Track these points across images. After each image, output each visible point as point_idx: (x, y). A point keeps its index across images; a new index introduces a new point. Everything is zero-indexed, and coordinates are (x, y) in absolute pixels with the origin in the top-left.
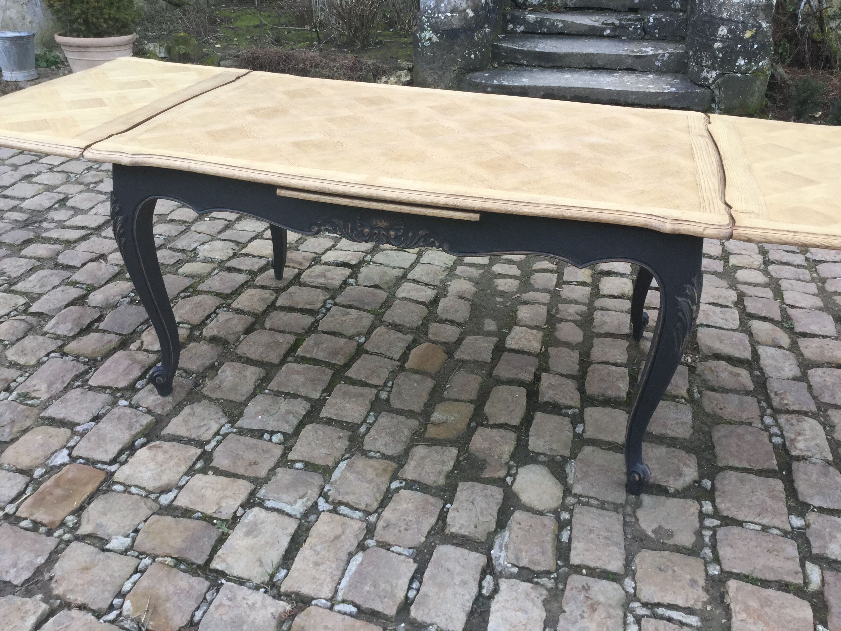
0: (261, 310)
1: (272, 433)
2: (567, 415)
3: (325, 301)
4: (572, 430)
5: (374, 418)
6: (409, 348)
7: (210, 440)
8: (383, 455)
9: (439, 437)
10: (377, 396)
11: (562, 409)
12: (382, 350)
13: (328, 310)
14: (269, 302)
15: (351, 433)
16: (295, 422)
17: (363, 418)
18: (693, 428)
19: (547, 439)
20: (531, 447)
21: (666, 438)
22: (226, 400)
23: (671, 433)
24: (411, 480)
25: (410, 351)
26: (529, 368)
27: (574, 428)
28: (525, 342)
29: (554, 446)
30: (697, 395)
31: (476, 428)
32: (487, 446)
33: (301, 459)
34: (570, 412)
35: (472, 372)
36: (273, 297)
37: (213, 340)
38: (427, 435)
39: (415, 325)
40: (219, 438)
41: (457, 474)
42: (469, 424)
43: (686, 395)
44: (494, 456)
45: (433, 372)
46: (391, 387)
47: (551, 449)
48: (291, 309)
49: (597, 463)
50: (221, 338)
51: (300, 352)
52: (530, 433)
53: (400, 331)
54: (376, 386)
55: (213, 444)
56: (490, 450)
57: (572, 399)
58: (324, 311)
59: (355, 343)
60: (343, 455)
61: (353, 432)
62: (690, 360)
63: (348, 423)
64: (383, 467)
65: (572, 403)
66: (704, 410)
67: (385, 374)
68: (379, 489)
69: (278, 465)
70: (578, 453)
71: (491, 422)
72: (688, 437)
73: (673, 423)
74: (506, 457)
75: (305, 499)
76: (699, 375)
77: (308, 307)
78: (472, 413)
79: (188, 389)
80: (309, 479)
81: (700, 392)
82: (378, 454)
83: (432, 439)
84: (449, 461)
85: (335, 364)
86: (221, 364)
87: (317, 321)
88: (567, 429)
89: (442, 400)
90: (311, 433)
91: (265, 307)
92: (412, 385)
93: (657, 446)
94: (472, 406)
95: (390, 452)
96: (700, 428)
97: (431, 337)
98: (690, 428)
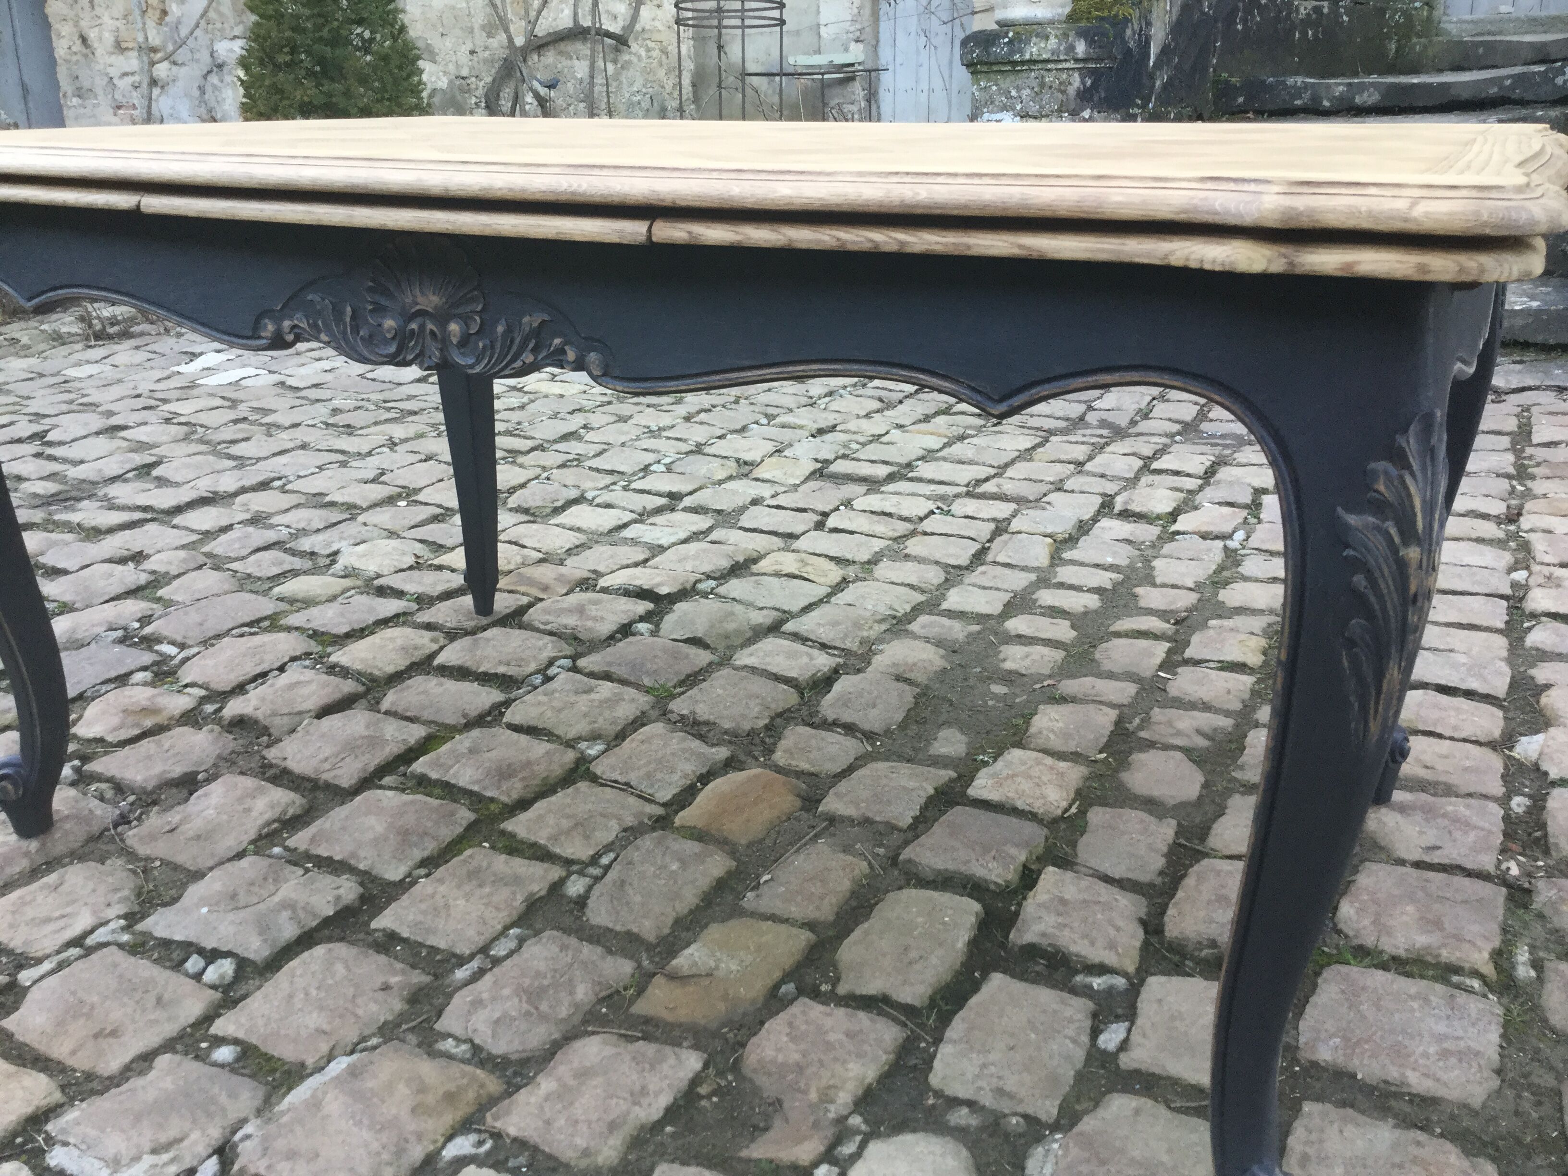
0: (391, 669)
1: (212, 956)
2: (1084, 992)
3: (551, 663)
4: (1085, 1039)
5: (513, 945)
6: (705, 778)
7: (47, 957)
8: (476, 1049)
9: (669, 1017)
10: (556, 887)
11: (1077, 972)
12: (633, 778)
13: (548, 679)
14: (417, 656)
15: (426, 979)
16: (289, 932)
17: (480, 941)
18: (1499, 1072)
19: (992, 1057)
20: (935, 1079)
21: (1398, 1096)
22: (164, 863)
23: (1418, 1083)
24: (515, 1140)
25: (705, 784)
26: (1013, 851)
27: (1095, 1033)
28: (1025, 785)
29: (1011, 1084)
30: (1524, 972)
31: (795, 999)
32: (796, 1057)
33: (241, 1035)
34: (1097, 983)
35: (847, 849)
36: (435, 647)
37: (240, 723)
38: (640, 1008)
39: (746, 726)
40: (75, 951)
41: (673, 1135)
42: (777, 987)
43: (1489, 970)
44: (805, 1092)
45: (744, 842)
46: (607, 868)
47: (1000, 1092)
48: (461, 673)
49: (1136, 1154)
50: (256, 722)
51: (420, 766)
52: (949, 1033)
53: (701, 737)
54: (568, 862)
55: (47, 966)
56: (800, 1068)
57: (1112, 946)
58: (539, 681)
59: (570, 756)
60: (364, 1039)
61: (436, 976)
62: (1515, 871)
63: (434, 950)
64: (451, 1087)
65: (1110, 958)
66: (1545, 1021)
67: (608, 832)
68: (400, 1152)
69: (168, 1046)
70: (1087, 1112)
71: (842, 990)
72: (1477, 1102)
73: (1431, 1050)
74: (844, 1098)
75: (166, 1157)
76: (1541, 916)
77: (501, 670)
78: (798, 957)
79: (96, 829)
80: (223, 1099)
81: (1537, 964)
82: (464, 1047)
83: (647, 1020)
84: (657, 1094)
85: (492, 800)
86: (211, 778)
87: (507, 703)
88: (1070, 1032)
89: (737, 912)
90: (315, 967)
91: (402, 663)
92: (663, 867)
94: (805, 937)
95: (499, 1047)
96: (1526, 1076)
97: (779, 757)
98: (1487, 1073)
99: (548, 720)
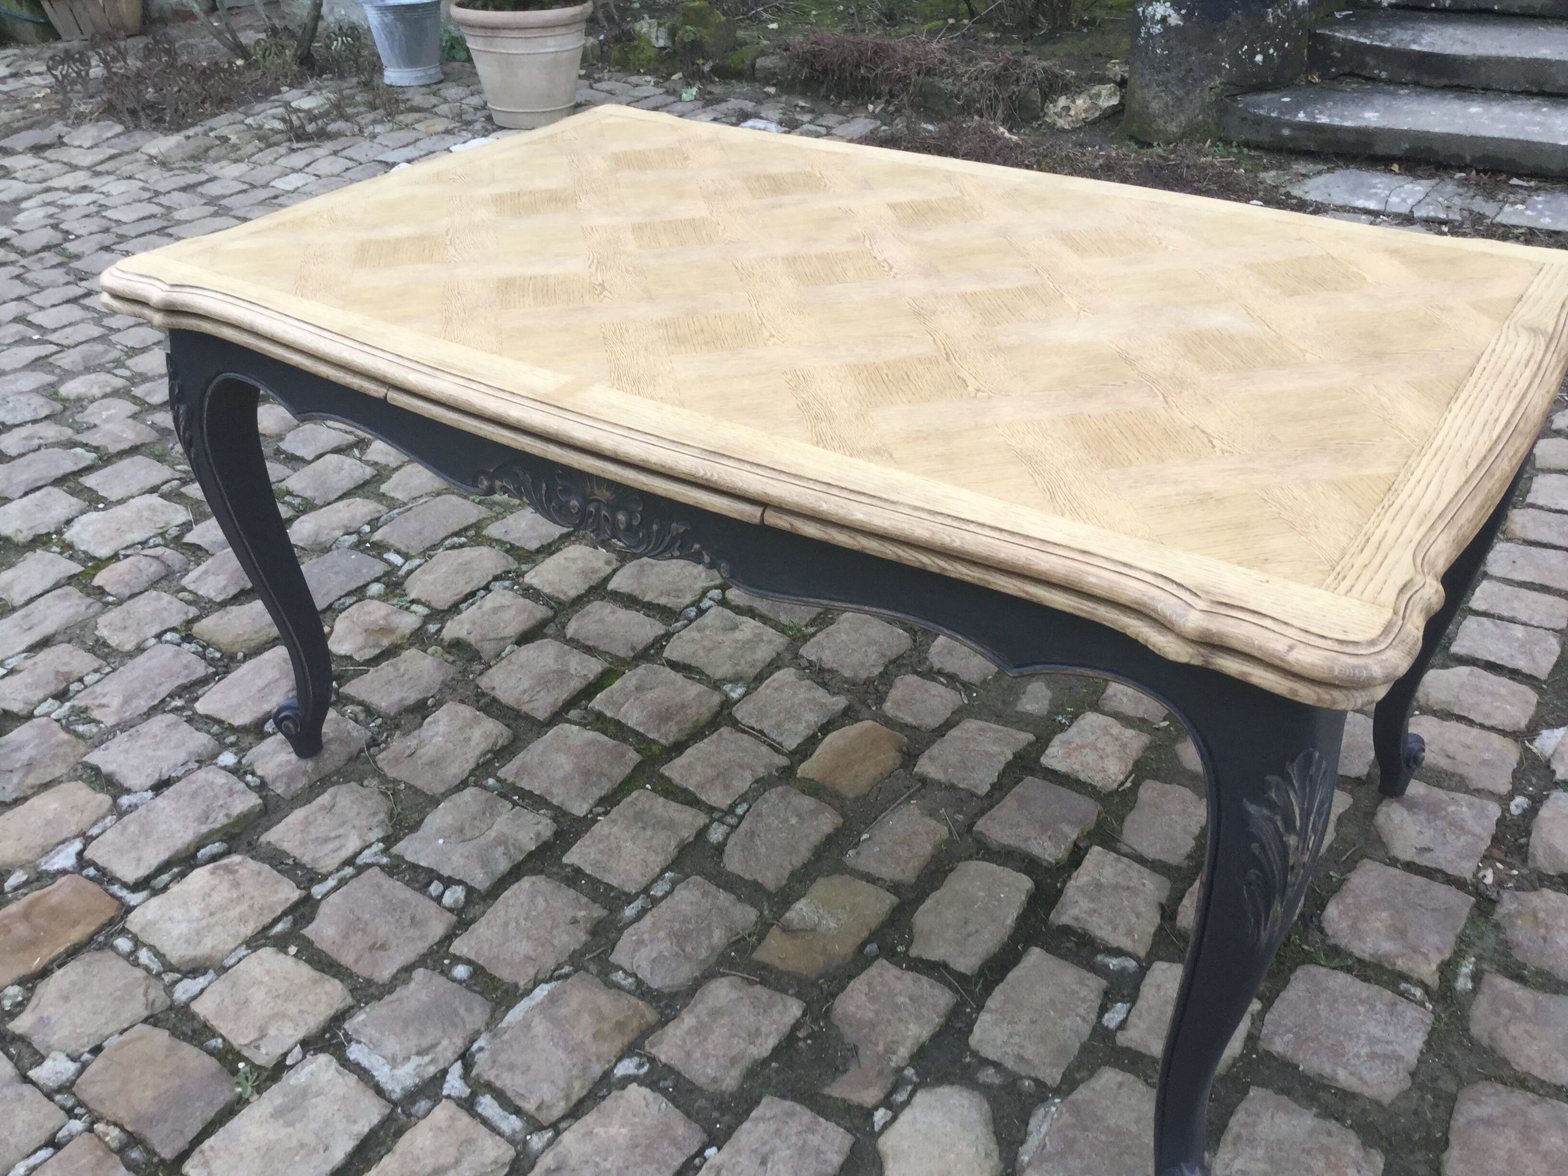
0: (573, 593)
1: (448, 882)
2: (1101, 971)
3: (704, 594)
4: (1093, 1016)
5: (667, 887)
6: (826, 729)
7: (331, 874)
8: (639, 982)
9: (782, 966)
10: (702, 834)
11: (1099, 952)
12: (766, 726)
13: (701, 612)
14: (595, 579)
15: (605, 913)
16: (504, 866)
17: (644, 881)
18: (1413, 1074)
19: (1020, 1028)
20: (974, 1040)
21: (1326, 1088)
22: (408, 786)
23: (1344, 1078)
24: (665, 1065)
25: (825, 735)
26: (1066, 828)
27: (1103, 1009)
28: (1090, 757)
29: (1029, 1053)
30: (1463, 983)
31: (876, 957)
32: (871, 1015)
33: (472, 957)
34: (1114, 963)
35: (932, 813)
36: (609, 570)
37: (457, 645)
38: (760, 955)
39: (863, 675)
40: (349, 871)
41: (778, 1071)
42: (864, 944)
43: (1433, 980)
44: (877, 1044)
45: (851, 796)
46: (741, 818)
47: (1020, 1058)
48: (630, 601)
49: (1112, 1122)
50: (470, 645)
51: (598, 702)
52: (990, 1003)
53: (824, 685)
54: (711, 809)
55: (331, 883)
56: (873, 1026)
57: (1130, 933)
58: (693, 614)
59: (716, 699)
60: (559, 966)
61: (611, 911)
62: (1489, 880)
63: (611, 888)
64: (621, 1017)
65: (1125, 943)
66: (1467, 1030)
67: (743, 783)
68: (585, 1069)
69: (422, 961)
70: (1083, 1080)
71: (914, 952)
72: (1386, 1101)
73: (1363, 1052)
74: (904, 1052)
75: (427, 1059)
76: (1497, 926)
77: (663, 601)
78: (881, 919)
79: (354, 749)
80: (462, 1011)
81: (1477, 977)
82: (631, 980)
83: (765, 967)
84: (768, 1036)
85: (653, 741)
86: (439, 705)
87: (668, 636)
88: (1081, 1011)
89: (840, 868)
90: (523, 898)
91: (582, 588)
92: (787, 821)
93: (1294, 1106)
94: (889, 900)
95: (656, 982)
96: (1434, 1079)
97: (888, 707)
98: (1403, 1074)
99: (700, 660)
